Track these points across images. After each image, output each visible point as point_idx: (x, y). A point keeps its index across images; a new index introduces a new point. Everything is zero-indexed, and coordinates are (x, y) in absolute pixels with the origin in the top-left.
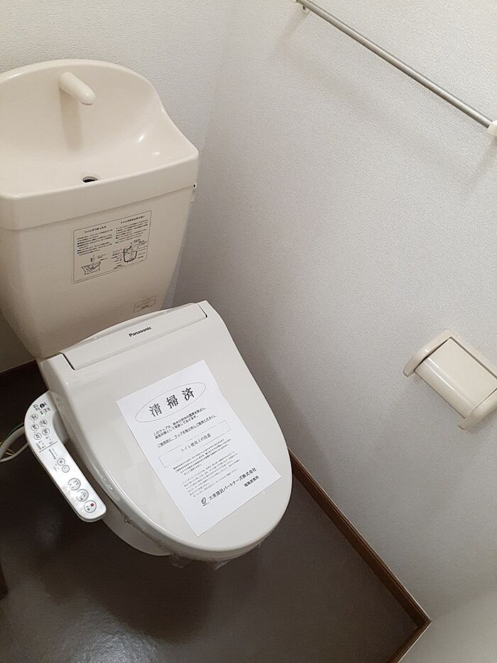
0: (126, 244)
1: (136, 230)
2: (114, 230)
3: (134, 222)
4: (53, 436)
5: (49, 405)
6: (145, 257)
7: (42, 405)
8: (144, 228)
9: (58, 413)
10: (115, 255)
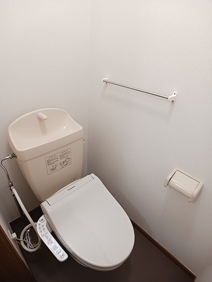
0: (64, 160)
1: (66, 155)
2: (59, 156)
3: (65, 152)
4: (47, 230)
5: (44, 219)
6: (71, 163)
7: (42, 220)
8: (69, 154)
9: (47, 221)
10: (60, 164)
